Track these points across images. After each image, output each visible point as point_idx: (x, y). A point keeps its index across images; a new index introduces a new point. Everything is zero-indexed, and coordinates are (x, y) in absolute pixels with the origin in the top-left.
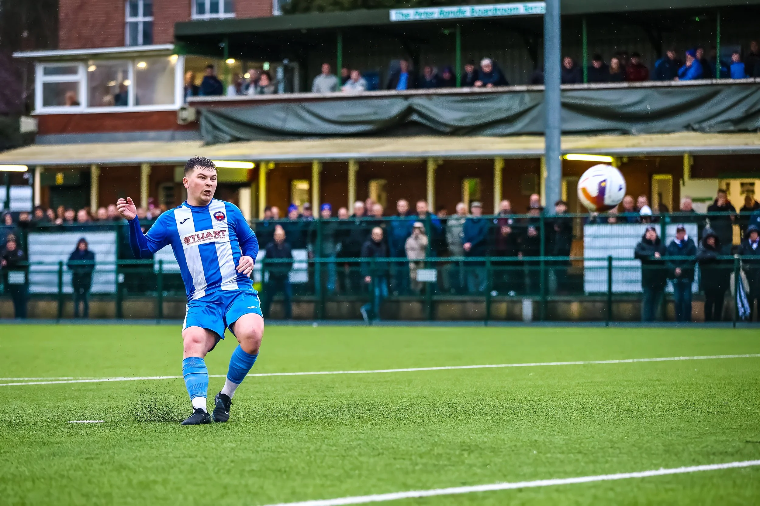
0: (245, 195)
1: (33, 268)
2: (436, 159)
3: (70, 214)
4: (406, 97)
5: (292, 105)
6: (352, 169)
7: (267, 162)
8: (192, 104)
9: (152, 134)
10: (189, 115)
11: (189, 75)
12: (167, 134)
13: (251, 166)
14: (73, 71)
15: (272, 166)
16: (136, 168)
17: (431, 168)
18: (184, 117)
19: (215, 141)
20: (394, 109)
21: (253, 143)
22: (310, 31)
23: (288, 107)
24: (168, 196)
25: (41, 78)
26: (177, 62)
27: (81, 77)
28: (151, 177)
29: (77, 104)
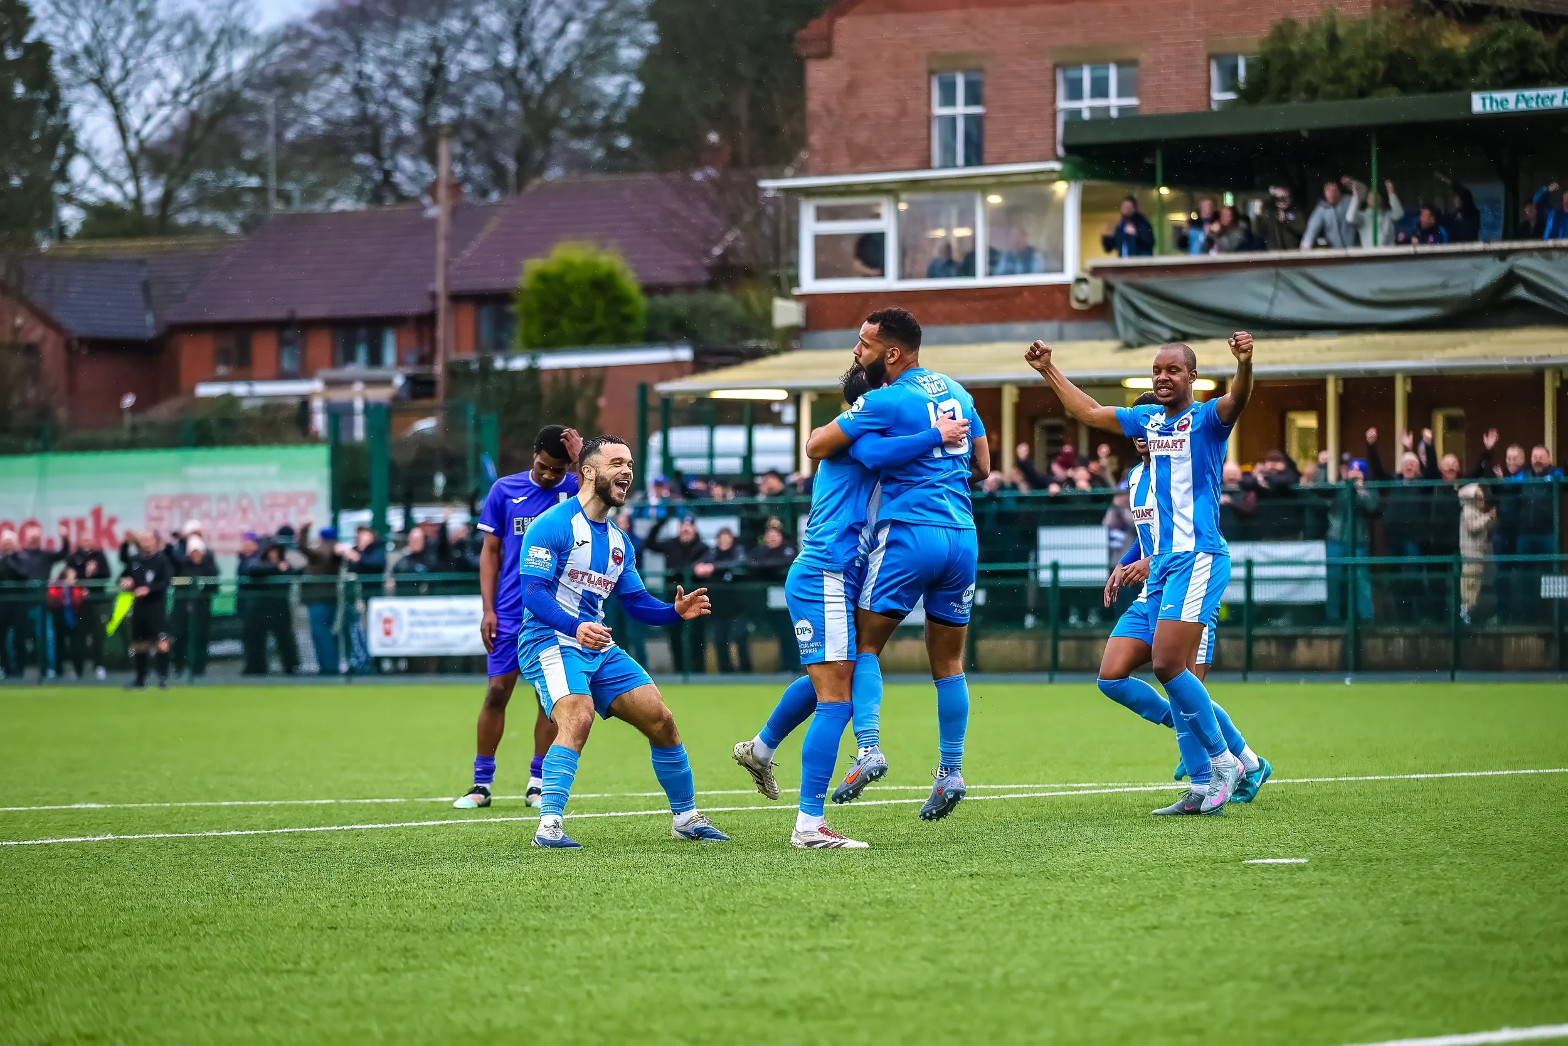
2: (1560, 370)
4: (1502, 255)
5: (1284, 272)
6: (1401, 391)
8: (1097, 271)
9: (1021, 328)
10: (1092, 292)
12: (1050, 328)
13: (1210, 385)
14: (870, 213)
17: (1551, 386)
18: (1082, 297)
19: (1142, 340)
20: (1480, 277)
21: (1214, 344)
22: (1317, 134)
23: (1278, 276)
24: (1051, 443)
25: (809, 227)
26: (1067, 194)
27: (887, 224)
28: (1019, 409)
29: (881, 275)
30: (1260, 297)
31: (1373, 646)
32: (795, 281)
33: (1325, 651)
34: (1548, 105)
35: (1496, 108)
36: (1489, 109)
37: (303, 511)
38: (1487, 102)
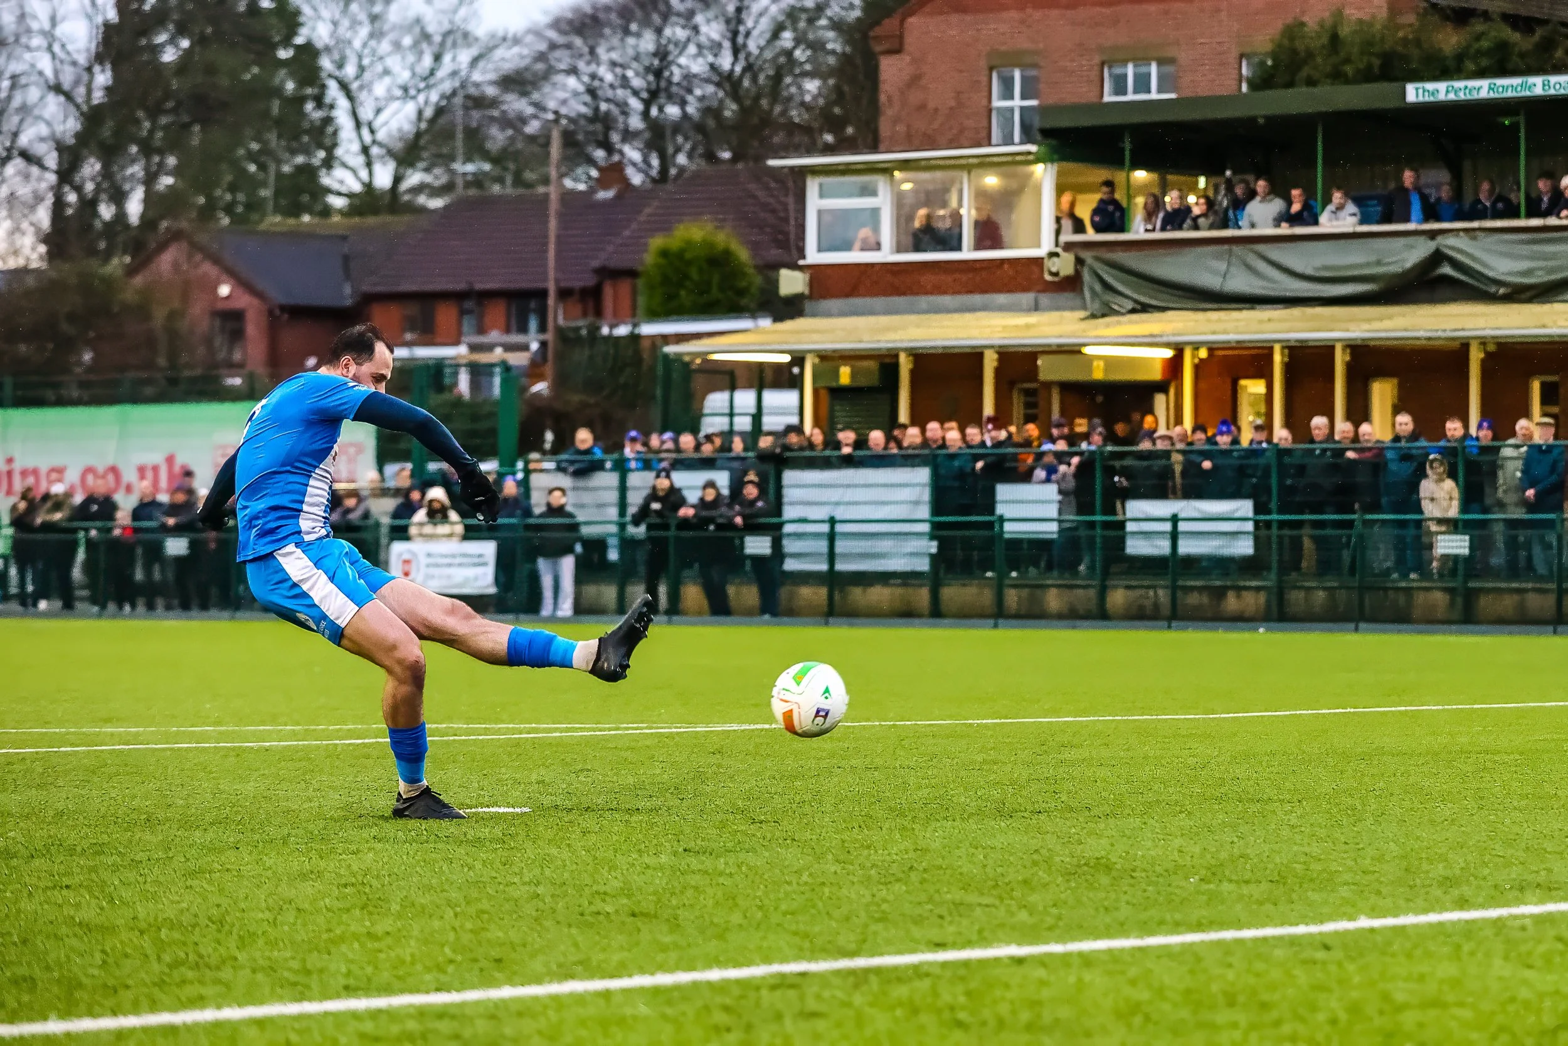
0: (1160, 400)
1: (790, 528)
2: (1483, 342)
4: (1432, 235)
5: (1237, 249)
6: (1340, 360)
7: (1196, 346)
8: (1068, 247)
9: (1002, 298)
10: (1065, 265)
11: (1066, 198)
12: (1027, 298)
13: (1169, 353)
14: (868, 191)
15: (1203, 353)
16: (975, 357)
17: (1476, 356)
18: (1054, 270)
19: (1106, 310)
20: (1412, 254)
21: (1170, 314)
22: (1273, 121)
23: (1230, 252)
24: (1028, 405)
25: (814, 203)
26: (1043, 174)
27: (883, 201)
28: (998, 372)
29: (878, 247)
30: (1215, 272)
31: (1296, 597)
32: (800, 253)
33: (1252, 601)
34: (1475, 96)
35: (1428, 98)
36: (1421, 99)
37: (351, 460)
38: (1421, 91)
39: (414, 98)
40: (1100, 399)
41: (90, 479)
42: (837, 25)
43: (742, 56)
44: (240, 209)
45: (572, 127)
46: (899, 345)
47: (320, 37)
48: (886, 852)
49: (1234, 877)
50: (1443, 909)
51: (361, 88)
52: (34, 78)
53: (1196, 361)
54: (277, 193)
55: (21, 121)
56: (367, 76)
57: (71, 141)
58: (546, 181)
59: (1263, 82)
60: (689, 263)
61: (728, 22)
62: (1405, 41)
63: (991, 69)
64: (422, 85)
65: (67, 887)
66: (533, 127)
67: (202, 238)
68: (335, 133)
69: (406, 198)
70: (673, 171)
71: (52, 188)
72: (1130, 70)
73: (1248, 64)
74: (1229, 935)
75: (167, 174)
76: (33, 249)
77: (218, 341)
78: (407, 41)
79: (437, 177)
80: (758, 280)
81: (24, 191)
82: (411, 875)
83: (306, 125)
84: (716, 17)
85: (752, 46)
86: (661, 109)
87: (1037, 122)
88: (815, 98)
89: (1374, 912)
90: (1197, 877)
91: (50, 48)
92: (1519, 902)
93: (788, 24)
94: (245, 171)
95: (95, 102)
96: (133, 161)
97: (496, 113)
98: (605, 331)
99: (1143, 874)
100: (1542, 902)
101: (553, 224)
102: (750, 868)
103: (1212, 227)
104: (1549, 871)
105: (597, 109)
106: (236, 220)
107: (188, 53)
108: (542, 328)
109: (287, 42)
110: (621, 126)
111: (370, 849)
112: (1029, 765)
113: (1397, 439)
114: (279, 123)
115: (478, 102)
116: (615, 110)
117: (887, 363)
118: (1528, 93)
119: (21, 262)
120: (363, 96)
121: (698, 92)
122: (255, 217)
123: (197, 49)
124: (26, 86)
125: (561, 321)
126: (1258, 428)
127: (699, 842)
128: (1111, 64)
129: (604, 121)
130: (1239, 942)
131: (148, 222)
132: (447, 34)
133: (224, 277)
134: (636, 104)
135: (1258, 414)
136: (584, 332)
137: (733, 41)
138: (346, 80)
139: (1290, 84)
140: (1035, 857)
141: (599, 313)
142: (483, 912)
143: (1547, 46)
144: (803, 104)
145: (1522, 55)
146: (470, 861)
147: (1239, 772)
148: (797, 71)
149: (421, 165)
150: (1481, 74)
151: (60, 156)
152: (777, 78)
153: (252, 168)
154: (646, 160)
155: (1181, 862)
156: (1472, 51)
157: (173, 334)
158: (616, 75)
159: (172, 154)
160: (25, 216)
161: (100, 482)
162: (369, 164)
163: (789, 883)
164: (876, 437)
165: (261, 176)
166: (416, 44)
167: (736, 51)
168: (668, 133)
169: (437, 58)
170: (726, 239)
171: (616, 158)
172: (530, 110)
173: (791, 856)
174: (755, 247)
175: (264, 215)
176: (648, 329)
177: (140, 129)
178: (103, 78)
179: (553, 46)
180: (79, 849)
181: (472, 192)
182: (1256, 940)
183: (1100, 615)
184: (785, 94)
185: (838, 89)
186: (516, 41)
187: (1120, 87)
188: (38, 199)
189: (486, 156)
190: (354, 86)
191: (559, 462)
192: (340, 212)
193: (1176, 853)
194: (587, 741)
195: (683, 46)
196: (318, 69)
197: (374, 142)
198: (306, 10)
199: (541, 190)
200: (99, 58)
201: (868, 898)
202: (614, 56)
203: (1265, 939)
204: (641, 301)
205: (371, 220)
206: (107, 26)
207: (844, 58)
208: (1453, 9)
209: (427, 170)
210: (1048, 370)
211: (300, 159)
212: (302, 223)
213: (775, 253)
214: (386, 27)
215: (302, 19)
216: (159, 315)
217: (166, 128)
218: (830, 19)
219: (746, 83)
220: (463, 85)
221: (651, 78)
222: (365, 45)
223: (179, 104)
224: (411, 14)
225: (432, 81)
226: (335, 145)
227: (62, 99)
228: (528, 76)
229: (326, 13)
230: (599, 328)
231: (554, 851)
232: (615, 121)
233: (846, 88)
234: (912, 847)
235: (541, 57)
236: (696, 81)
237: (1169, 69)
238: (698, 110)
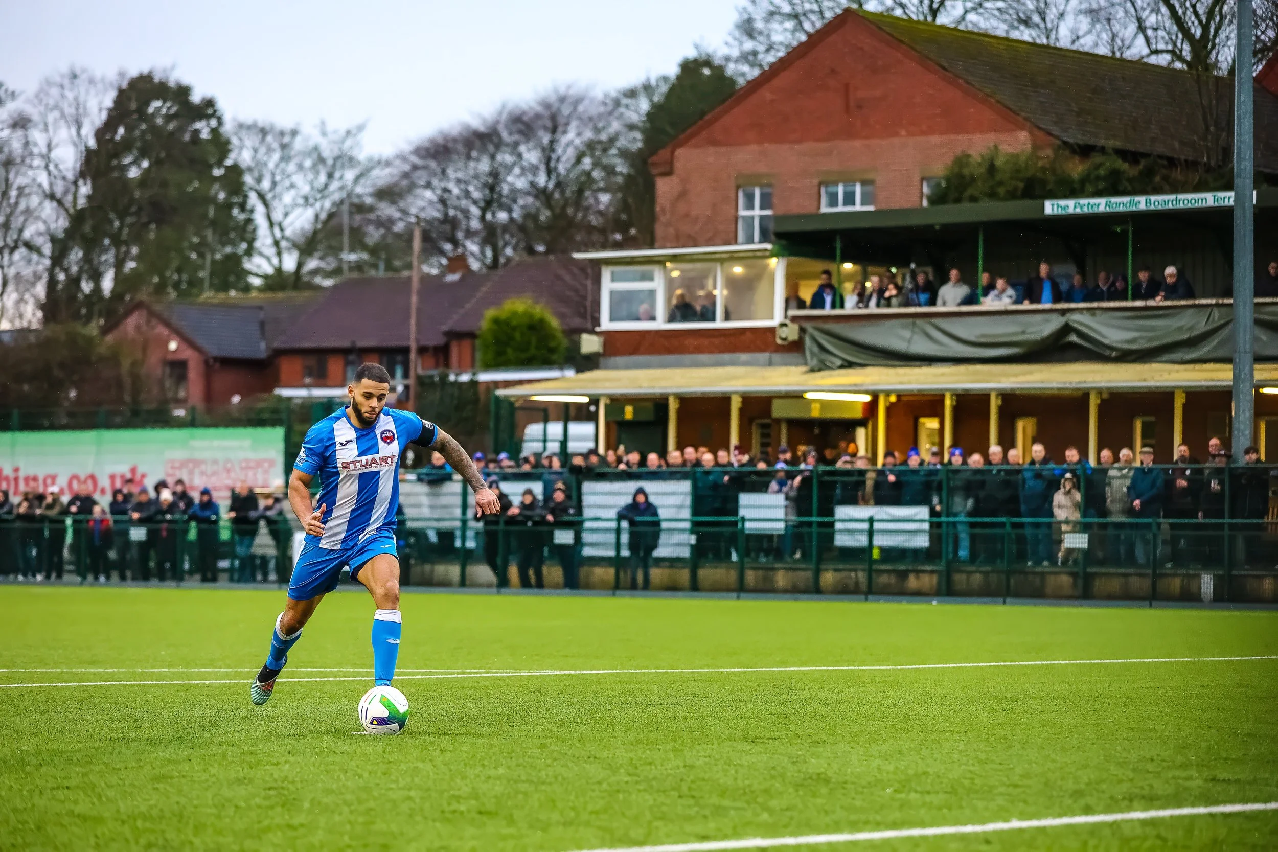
0: (861, 434)
1: (587, 525)
2: (1099, 391)
3: (634, 457)
4: (1063, 312)
5: (919, 322)
6: (994, 404)
7: (888, 393)
8: (794, 319)
9: (744, 357)
10: (791, 333)
12: (763, 356)
13: (867, 398)
14: (647, 277)
15: (893, 399)
16: (724, 400)
17: (1094, 403)
18: (784, 336)
19: (822, 366)
20: (1047, 327)
21: (869, 370)
22: (946, 227)
23: (914, 324)
24: (763, 435)
25: (608, 285)
26: (777, 266)
27: (658, 284)
28: (742, 411)
29: (653, 318)
30: (902, 338)
32: (597, 322)
34: (1096, 210)
35: (1060, 212)
36: (1055, 212)
37: (266, 472)
38: (1055, 207)
39: (312, 205)
40: (817, 431)
41: (75, 485)
42: (624, 154)
43: (553, 176)
44: (184, 286)
45: (428, 228)
46: (669, 391)
47: (245, 160)
48: (663, 768)
49: (919, 789)
50: (1073, 814)
51: (274, 197)
52: (35, 189)
53: (888, 404)
54: (212, 274)
55: (25, 220)
56: (278, 189)
57: (61, 235)
58: (409, 266)
59: (938, 199)
60: (514, 328)
61: (544, 150)
62: (1044, 169)
63: (738, 187)
64: (319, 196)
65: (68, 788)
66: (399, 227)
67: (158, 307)
68: (254, 230)
69: (306, 279)
70: (502, 260)
71: (47, 270)
72: (841, 189)
73: (928, 186)
74: (916, 832)
75: (132, 259)
76: (34, 314)
77: (168, 384)
78: (308, 163)
79: (330, 264)
80: (565, 342)
81: (27, 272)
82: (317, 781)
83: (232, 224)
84: (535, 148)
85: (562, 168)
86: (494, 214)
87: (772, 227)
88: (607, 207)
89: (1023, 816)
90: (891, 789)
91: (47, 167)
92: (1130, 809)
93: (588, 153)
94: (189, 258)
95: (79, 207)
96: (106, 250)
97: (372, 216)
98: (452, 378)
99: (853, 786)
100: (1145, 809)
101: (414, 299)
102: (564, 779)
103: (901, 305)
104: (1151, 786)
105: (446, 214)
106: (182, 294)
107: (147, 171)
108: (406, 375)
109: (220, 163)
110: (464, 227)
111: (286, 762)
112: (765, 702)
113: (1033, 462)
114: (213, 224)
115: (360, 208)
116: (460, 215)
117: (660, 404)
118: (1134, 208)
119: (25, 324)
120: (275, 204)
121: (521, 202)
122: (195, 291)
123: (154, 169)
124: (29, 194)
125: (420, 371)
126: (934, 454)
127: (526, 759)
128: (826, 184)
129: (453, 223)
130: (924, 838)
131: (117, 295)
132: (337, 159)
133: (173, 336)
134: (475, 211)
135: (933, 444)
136: (436, 379)
137: (547, 163)
138: (263, 192)
139: (958, 200)
140: (773, 772)
141: (447, 365)
142: (371, 809)
143: (1148, 173)
144: (600, 212)
145: (1130, 180)
146: (359, 771)
147: (921, 709)
148: (595, 186)
149: (317, 254)
150: (1098, 194)
151: (53, 246)
152: (580, 192)
153: (194, 256)
154: (483, 253)
155: (879, 777)
156: (1092, 176)
157: (136, 378)
158: (461, 190)
159: (135, 245)
160: (27, 290)
161: (83, 487)
162: (279, 254)
163: (593, 791)
164: (653, 458)
165: (200, 262)
166: (314, 166)
167: (549, 172)
168: (499, 231)
169: (330, 176)
170: (544, 311)
171: (460, 251)
172: (397, 215)
173: (593, 770)
174: (561, 316)
175: (202, 291)
176: (485, 377)
177: (112, 226)
178: (85, 189)
179: (415, 168)
180: (75, 759)
181: (355, 275)
182: (935, 836)
183: (815, 590)
184: (585, 204)
185: (624, 201)
186: (388, 163)
187: (833, 202)
188: (37, 277)
189: (364, 247)
190: (269, 196)
191: (419, 475)
192: (260, 289)
193: (876, 770)
194: (442, 682)
195: (509, 168)
196: (243, 183)
197: (283, 237)
198: (235, 141)
199: (406, 273)
200: (82, 175)
201: (651, 802)
202: (460, 175)
203: (942, 836)
204: (479, 355)
205: (280, 295)
206: (88, 151)
207: (628, 177)
208: (1079, 146)
209: (321, 258)
210: (779, 410)
211: (228, 250)
212: (231, 298)
213: (577, 322)
214: (293, 153)
215: (231, 147)
216: (126, 364)
217: (131, 226)
218: (619, 149)
219: (557, 195)
220: (349, 195)
221: (487, 192)
222: (277, 166)
223: (140, 209)
224: (311, 144)
225: (326, 192)
226: (254, 239)
227: (55, 204)
228: (396, 190)
229: (248, 143)
230: (447, 376)
231: (420, 765)
232: (459, 222)
233: (630, 200)
234: (682, 764)
235: (406, 175)
236: (519, 195)
237: (869, 188)
238: (521, 216)
